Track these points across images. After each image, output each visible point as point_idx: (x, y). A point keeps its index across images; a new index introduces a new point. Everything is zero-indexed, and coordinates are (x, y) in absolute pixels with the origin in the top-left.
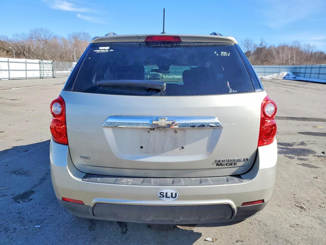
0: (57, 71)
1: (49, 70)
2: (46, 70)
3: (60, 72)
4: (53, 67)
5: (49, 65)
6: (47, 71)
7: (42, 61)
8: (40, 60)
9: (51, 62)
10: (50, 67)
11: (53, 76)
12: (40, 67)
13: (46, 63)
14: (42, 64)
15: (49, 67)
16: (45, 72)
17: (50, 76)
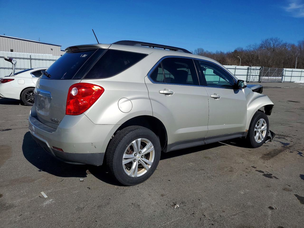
0: (263, 76)
1: (256, 75)
2: (252, 75)
3: (267, 78)
4: (260, 73)
5: (256, 70)
6: (254, 77)
7: (250, 67)
8: (249, 67)
9: (259, 68)
10: (258, 72)
11: (259, 80)
12: (248, 72)
13: (254, 69)
14: (250, 69)
15: (256, 72)
16: (251, 76)
17: (256, 80)
